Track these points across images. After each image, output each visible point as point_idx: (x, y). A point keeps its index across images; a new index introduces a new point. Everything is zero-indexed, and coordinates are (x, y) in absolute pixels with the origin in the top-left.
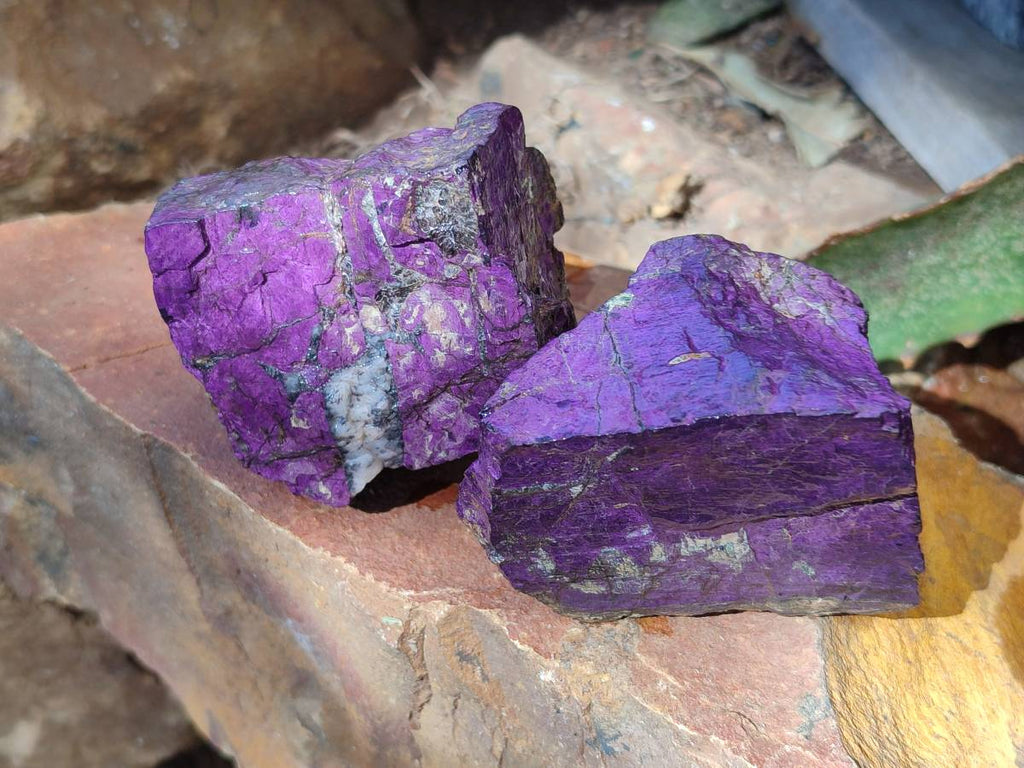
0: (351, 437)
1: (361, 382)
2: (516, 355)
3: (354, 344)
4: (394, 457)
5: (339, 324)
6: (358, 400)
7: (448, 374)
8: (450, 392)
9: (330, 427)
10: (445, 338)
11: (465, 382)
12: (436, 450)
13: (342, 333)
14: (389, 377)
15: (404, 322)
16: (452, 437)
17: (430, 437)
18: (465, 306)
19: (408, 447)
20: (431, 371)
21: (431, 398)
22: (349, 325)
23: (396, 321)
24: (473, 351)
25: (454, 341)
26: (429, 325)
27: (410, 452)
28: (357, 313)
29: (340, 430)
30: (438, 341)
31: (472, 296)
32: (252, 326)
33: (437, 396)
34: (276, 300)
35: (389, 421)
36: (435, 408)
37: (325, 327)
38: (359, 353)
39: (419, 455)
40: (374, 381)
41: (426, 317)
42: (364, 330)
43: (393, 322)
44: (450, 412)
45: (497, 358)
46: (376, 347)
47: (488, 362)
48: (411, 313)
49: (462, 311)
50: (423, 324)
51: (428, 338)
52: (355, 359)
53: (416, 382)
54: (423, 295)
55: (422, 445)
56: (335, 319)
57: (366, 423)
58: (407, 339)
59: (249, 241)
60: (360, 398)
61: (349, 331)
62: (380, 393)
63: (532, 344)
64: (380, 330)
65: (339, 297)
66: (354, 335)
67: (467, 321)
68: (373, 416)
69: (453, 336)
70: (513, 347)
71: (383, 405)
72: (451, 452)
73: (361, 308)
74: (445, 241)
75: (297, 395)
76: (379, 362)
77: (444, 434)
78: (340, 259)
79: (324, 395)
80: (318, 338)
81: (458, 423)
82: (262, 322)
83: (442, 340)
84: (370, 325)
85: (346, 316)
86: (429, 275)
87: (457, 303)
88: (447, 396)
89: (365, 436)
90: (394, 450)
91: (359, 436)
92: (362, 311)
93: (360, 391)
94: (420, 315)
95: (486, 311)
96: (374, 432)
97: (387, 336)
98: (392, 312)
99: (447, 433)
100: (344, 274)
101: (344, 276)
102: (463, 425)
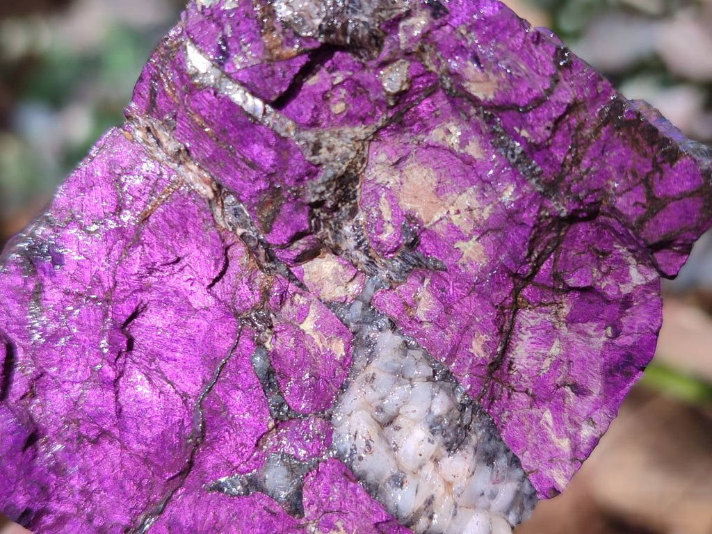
0: (430, 502)
1: (382, 391)
2: (587, 132)
3: (330, 340)
4: (518, 493)
5: (288, 324)
6: (398, 428)
7: (504, 269)
8: (529, 304)
9: (385, 507)
10: (458, 212)
11: (539, 262)
12: (571, 430)
13: (300, 336)
14: (418, 354)
15: (379, 243)
16: (580, 391)
17: (548, 416)
18: (453, 129)
19: (526, 459)
20: (476, 288)
21: (506, 336)
22: (303, 315)
23: (366, 252)
24: (517, 190)
25: (476, 204)
26: (420, 213)
27: (533, 466)
28: (301, 285)
29: (405, 500)
30: (453, 228)
31: (451, 98)
32: (157, 430)
33: (512, 326)
34: (168, 360)
35: (467, 427)
36: (522, 353)
37: (267, 345)
38: (347, 350)
39: (551, 461)
40: (400, 375)
41: (407, 205)
42: (329, 304)
43: (364, 258)
44: (549, 344)
45: (563, 165)
46: (364, 321)
47: (552, 187)
48: (380, 217)
49: (454, 140)
50: (411, 218)
51: (433, 236)
52: (347, 363)
53: (465, 330)
54: (378, 171)
55: (545, 440)
56: (275, 322)
57: (436, 460)
58: (402, 269)
59: (67, 293)
60: (396, 423)
61: (307, 326)
62: (422, 389)
63: (600, 89)
64: (354, 288)
65: (258, 281)
66: (320, 326)
67: (473, 149)
68: (439, 438)
69: (468, 198)
70: (574, 122)
71: (440, 405)
72: (594, 417)
73: (302, 273)
74: (350, 28)
75: (299, 494)
76: (388, 341)
77: (563, 395)
78: (218, 211)
79: (339, 457)
80: (270, 373)
81: (574, 357)
82: (167, 413)
83: (455, 219)
84: (333, 292)
85: (288, 303)
86: (363, 120)
87: (436, 135)
88: (527, 318)
89: (449, 484)
90: (510, 479)
91: (440, 490)
92: (306, 277)
93: (390, 410)
94: (395, 207)
95: (491, 97)
96: (459, 465)
97: (370, 290)
98: (351, 243)
99: (568, 390)
100: (240, 231)
101: (243, 236)
102: (583, 353)
